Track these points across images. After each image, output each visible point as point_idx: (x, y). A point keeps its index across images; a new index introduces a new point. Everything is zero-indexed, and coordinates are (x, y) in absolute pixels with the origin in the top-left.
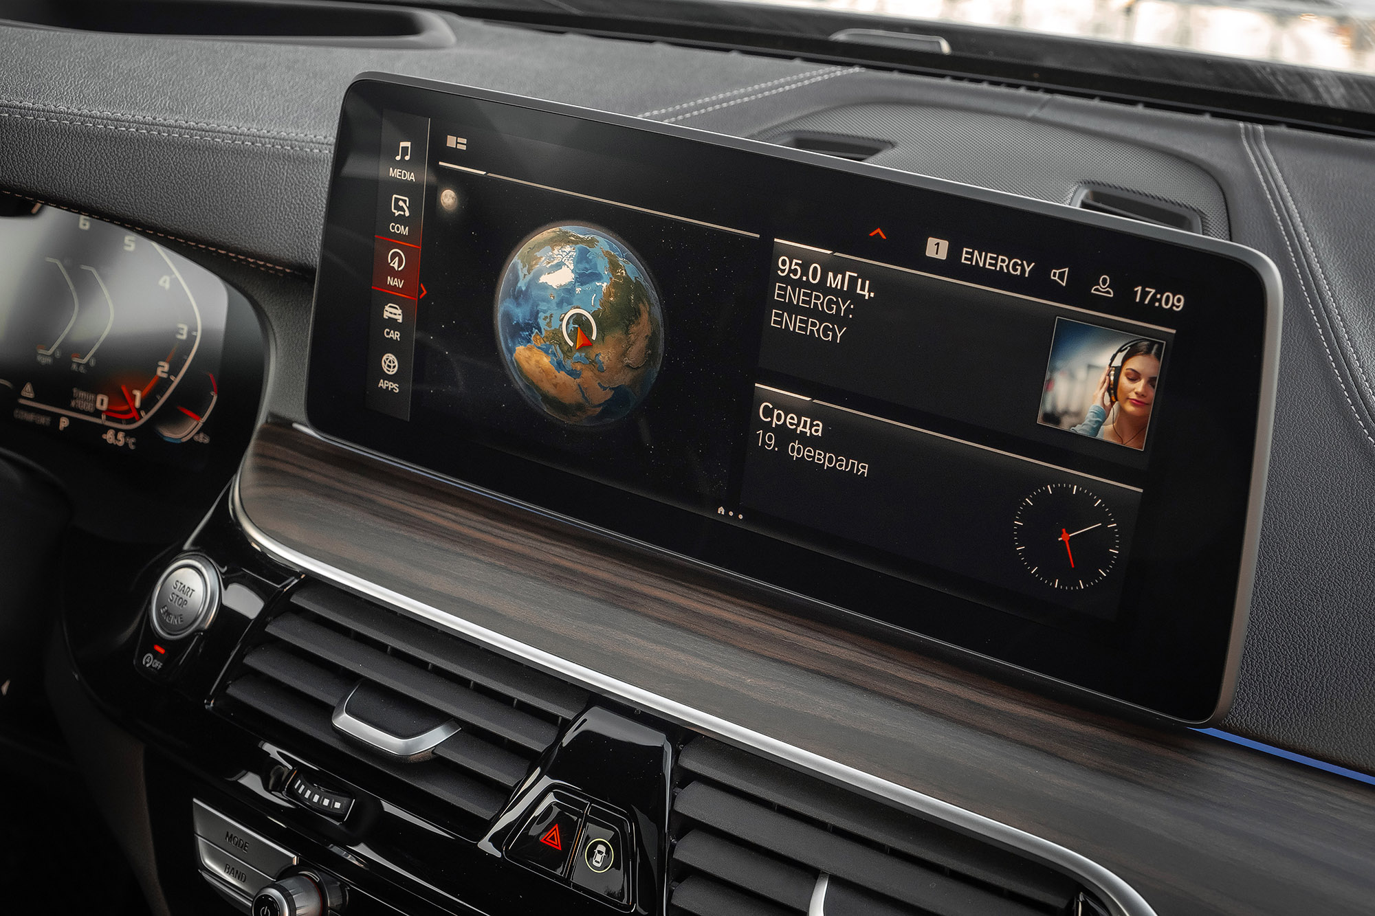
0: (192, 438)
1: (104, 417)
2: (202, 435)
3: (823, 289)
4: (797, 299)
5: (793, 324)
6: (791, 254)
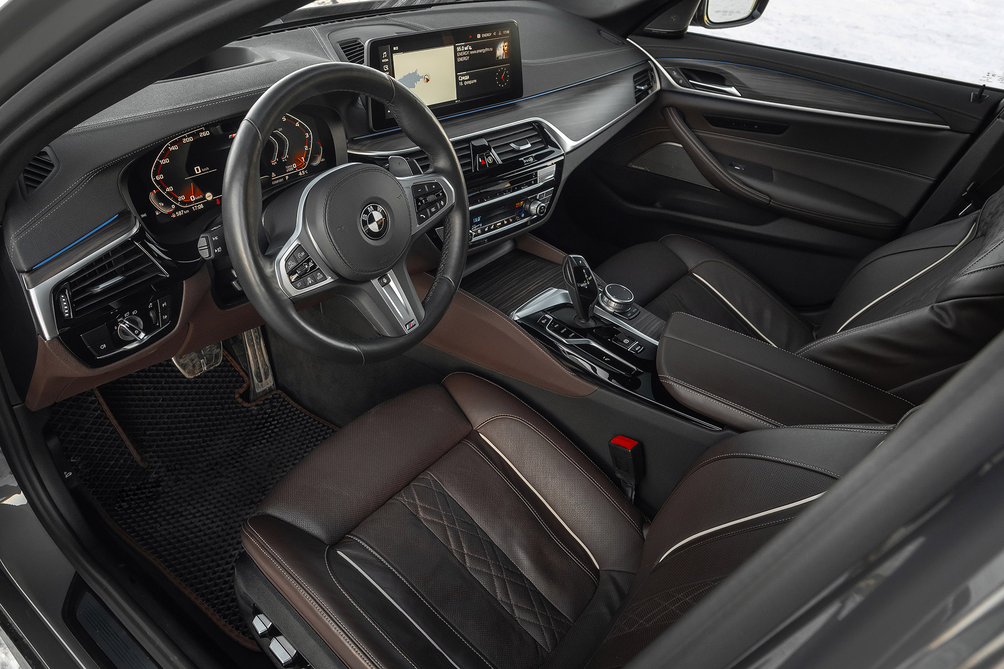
0: (321, 161)
1: (297, 169)
2: (322, 159)
3: (465, 51)
4: (461, 54)
5: (461, 59)
6: (459, 46)
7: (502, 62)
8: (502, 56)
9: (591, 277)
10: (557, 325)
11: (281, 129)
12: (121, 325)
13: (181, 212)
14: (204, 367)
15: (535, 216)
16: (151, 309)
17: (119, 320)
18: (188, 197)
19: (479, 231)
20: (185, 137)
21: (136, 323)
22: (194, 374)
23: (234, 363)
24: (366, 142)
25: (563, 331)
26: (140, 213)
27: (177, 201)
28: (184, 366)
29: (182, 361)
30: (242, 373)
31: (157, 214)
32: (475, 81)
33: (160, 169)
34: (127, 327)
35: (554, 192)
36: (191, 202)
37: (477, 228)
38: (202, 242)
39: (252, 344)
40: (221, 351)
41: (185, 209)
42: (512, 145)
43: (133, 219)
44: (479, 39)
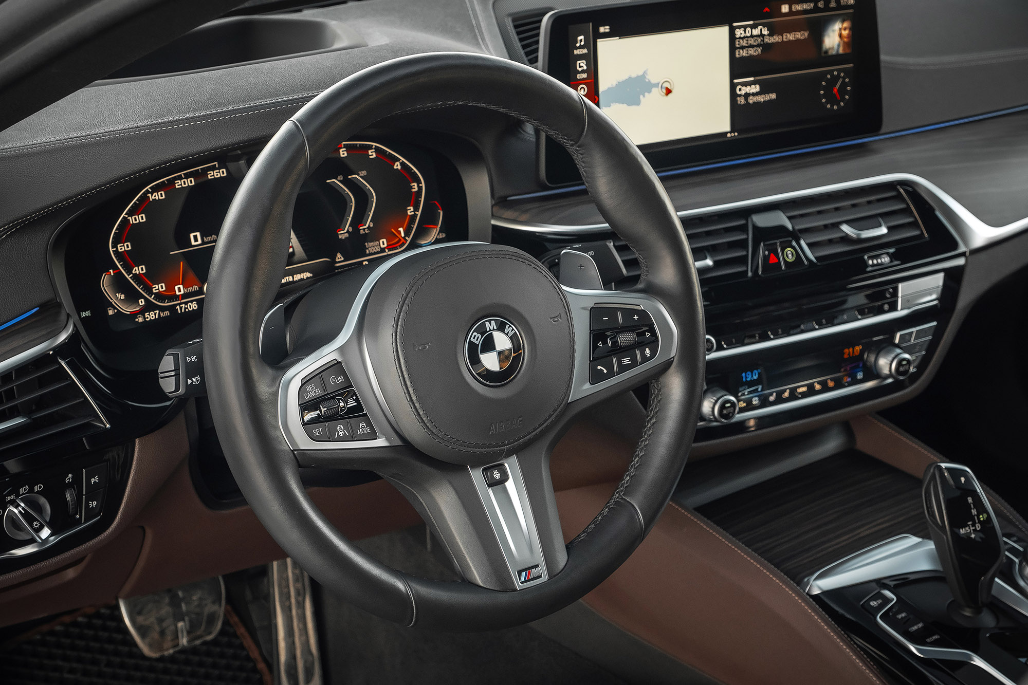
0: (436, 238)
1: (387, 250)
2: (440, 234)
3: (752, 36)
4: (744, 43)
5: (744, 53)
6: (740, 27)
7: (837, 59)
8: (836, 47)
9: (985, 516)
10: (903, 615)
11: (364, 173)
12: (12, 508)
13: (155, 314)
14: (183, 637)
15: (890, 380)
16: (70, 485)
17: (9, 498)
18: (170, 288)
19: (755, 401)
20: (180, 178)
21: (39, 509)
22: (161, 649)
23: (248, 642)
24: (529, 206)
25: (915, 628)
26: (79, 310)
27: (150, 292)
28: (143, 631)
29: (140, 619)
30: (261, 666)
31: (111, 312)
32: (773, 96)
33: (127, 233)
34: (20, 512)
35: (938, 333)
36: (176, 297)
37: (750, 393)
38: (167, 363)
39: (287, 604)
40: (220, 610)
41: (162, 309)
42: (846, 228)
43: (63, 317)
44: (786, 15)
